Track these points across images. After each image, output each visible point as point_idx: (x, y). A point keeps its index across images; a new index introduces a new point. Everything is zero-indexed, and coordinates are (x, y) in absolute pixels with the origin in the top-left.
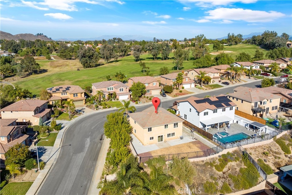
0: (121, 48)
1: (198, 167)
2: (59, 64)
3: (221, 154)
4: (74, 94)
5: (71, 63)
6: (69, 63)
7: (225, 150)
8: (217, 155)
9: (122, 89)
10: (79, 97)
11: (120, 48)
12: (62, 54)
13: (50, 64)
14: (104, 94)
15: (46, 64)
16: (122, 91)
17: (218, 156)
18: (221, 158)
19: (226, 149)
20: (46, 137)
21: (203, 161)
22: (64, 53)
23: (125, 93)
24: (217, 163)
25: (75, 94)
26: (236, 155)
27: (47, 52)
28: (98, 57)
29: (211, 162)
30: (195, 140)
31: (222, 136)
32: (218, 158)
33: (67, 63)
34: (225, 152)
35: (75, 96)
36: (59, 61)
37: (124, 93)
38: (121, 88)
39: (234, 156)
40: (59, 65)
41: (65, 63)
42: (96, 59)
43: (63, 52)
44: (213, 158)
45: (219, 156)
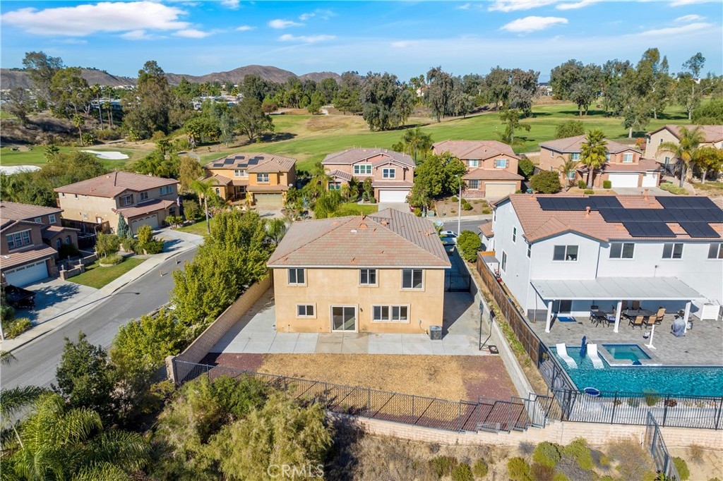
0: (493, 86)
1: (391, 466)
2: (329, 122)
3: (533, 436)
4: (259, 175)
5: (356, 121)
6: (353, 122)
7: (558, 424)
8: (511, 440)
9: (392, 171)
10: (272, 183)
11: (490, 85)
12: (342, 100)
13: (309, 123)
14: (337, 180)
15: (299, 122)
16: (392, 176)
17: (517, 444)
18: (527, 457)
19: (566, 424)
20: (111, 265)
21: (434, 447)
22: (347, 98)
23: (399, 184)
24: (495, 473)
25: (263, 175)
26: (615, 464)
27: (320, 99)
28: (409, 101)
29: (469, 460)
30: (486, 353)
31: (609, 357)
32: (514, 454)
33: (348, 122)
34: (560, 433)
35: (261, 181)
36: (331, 117)
37: (395, 184)
38: (389, 168)
39: (607, 467)
40: (328, 125)
41: (343, 121)
42: (402, 106)
43: (346, 96)
44: (488, 449)
45: (525, 448)
